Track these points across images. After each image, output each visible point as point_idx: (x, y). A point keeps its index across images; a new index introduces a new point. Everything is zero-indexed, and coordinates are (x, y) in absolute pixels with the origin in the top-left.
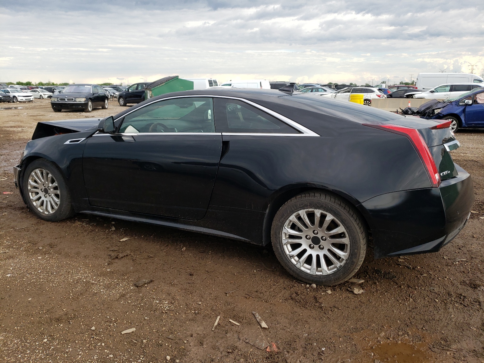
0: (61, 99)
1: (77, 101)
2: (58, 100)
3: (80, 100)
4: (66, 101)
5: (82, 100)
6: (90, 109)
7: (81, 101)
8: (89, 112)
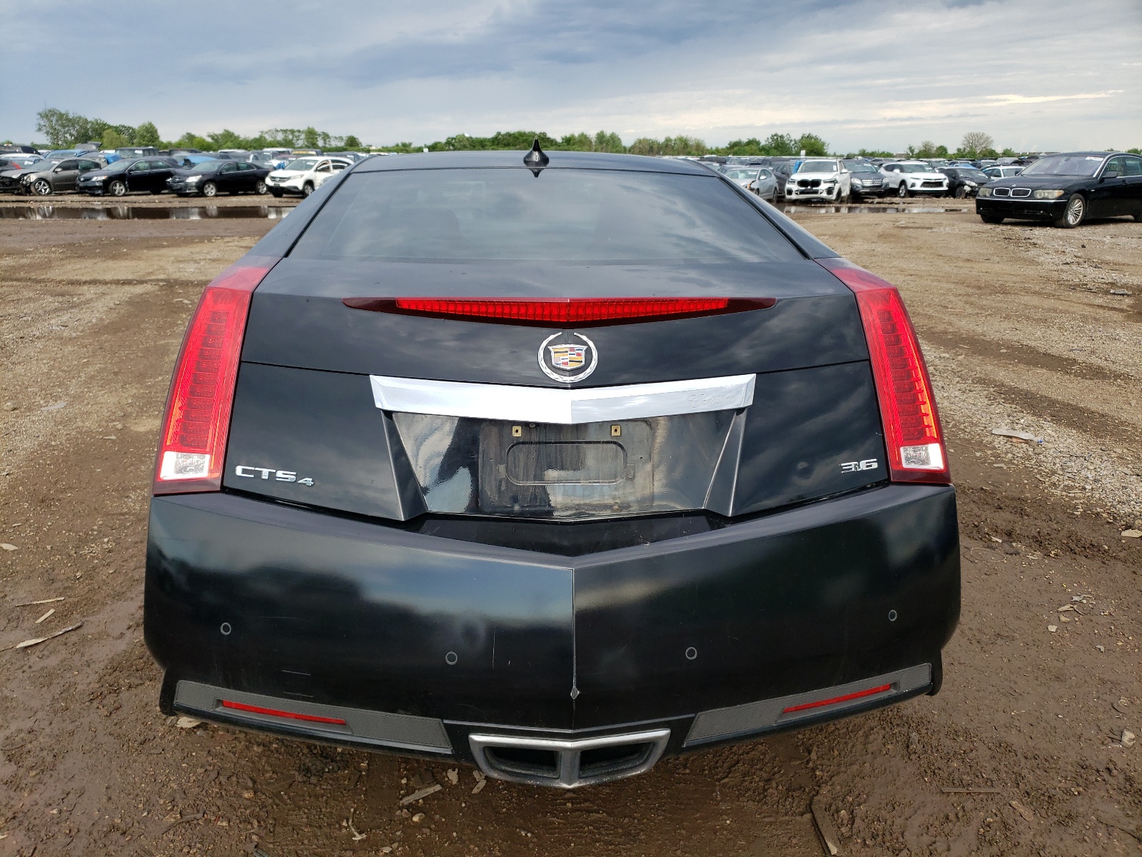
0: (999, 192)
1: (1038, 196)
2: (992, 195)
3: (1046, 195)
4: (1009, 197)
5: (1052, 195)
6: (1071, 219)
7: (1050, 197)
8: (1068, 226)
